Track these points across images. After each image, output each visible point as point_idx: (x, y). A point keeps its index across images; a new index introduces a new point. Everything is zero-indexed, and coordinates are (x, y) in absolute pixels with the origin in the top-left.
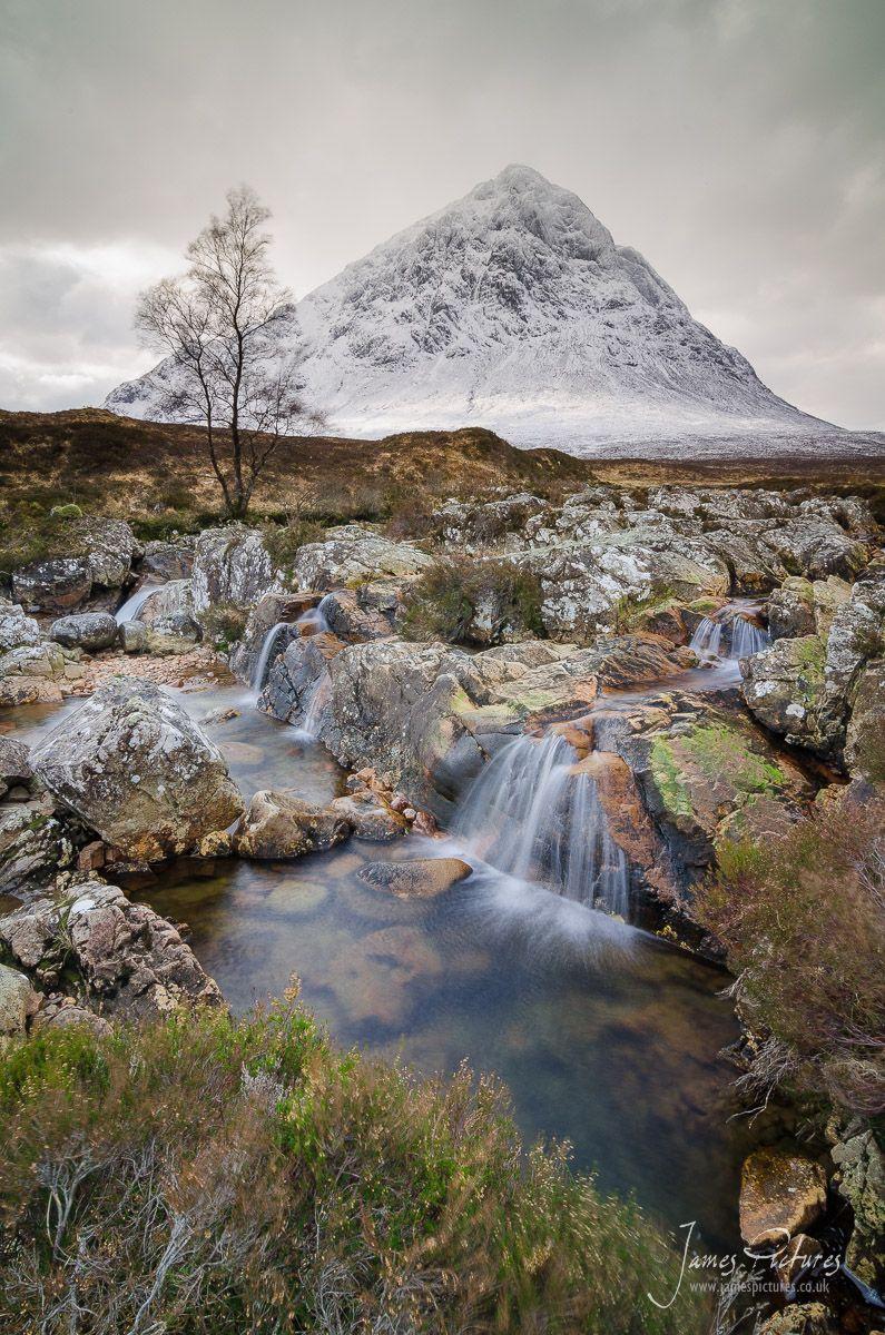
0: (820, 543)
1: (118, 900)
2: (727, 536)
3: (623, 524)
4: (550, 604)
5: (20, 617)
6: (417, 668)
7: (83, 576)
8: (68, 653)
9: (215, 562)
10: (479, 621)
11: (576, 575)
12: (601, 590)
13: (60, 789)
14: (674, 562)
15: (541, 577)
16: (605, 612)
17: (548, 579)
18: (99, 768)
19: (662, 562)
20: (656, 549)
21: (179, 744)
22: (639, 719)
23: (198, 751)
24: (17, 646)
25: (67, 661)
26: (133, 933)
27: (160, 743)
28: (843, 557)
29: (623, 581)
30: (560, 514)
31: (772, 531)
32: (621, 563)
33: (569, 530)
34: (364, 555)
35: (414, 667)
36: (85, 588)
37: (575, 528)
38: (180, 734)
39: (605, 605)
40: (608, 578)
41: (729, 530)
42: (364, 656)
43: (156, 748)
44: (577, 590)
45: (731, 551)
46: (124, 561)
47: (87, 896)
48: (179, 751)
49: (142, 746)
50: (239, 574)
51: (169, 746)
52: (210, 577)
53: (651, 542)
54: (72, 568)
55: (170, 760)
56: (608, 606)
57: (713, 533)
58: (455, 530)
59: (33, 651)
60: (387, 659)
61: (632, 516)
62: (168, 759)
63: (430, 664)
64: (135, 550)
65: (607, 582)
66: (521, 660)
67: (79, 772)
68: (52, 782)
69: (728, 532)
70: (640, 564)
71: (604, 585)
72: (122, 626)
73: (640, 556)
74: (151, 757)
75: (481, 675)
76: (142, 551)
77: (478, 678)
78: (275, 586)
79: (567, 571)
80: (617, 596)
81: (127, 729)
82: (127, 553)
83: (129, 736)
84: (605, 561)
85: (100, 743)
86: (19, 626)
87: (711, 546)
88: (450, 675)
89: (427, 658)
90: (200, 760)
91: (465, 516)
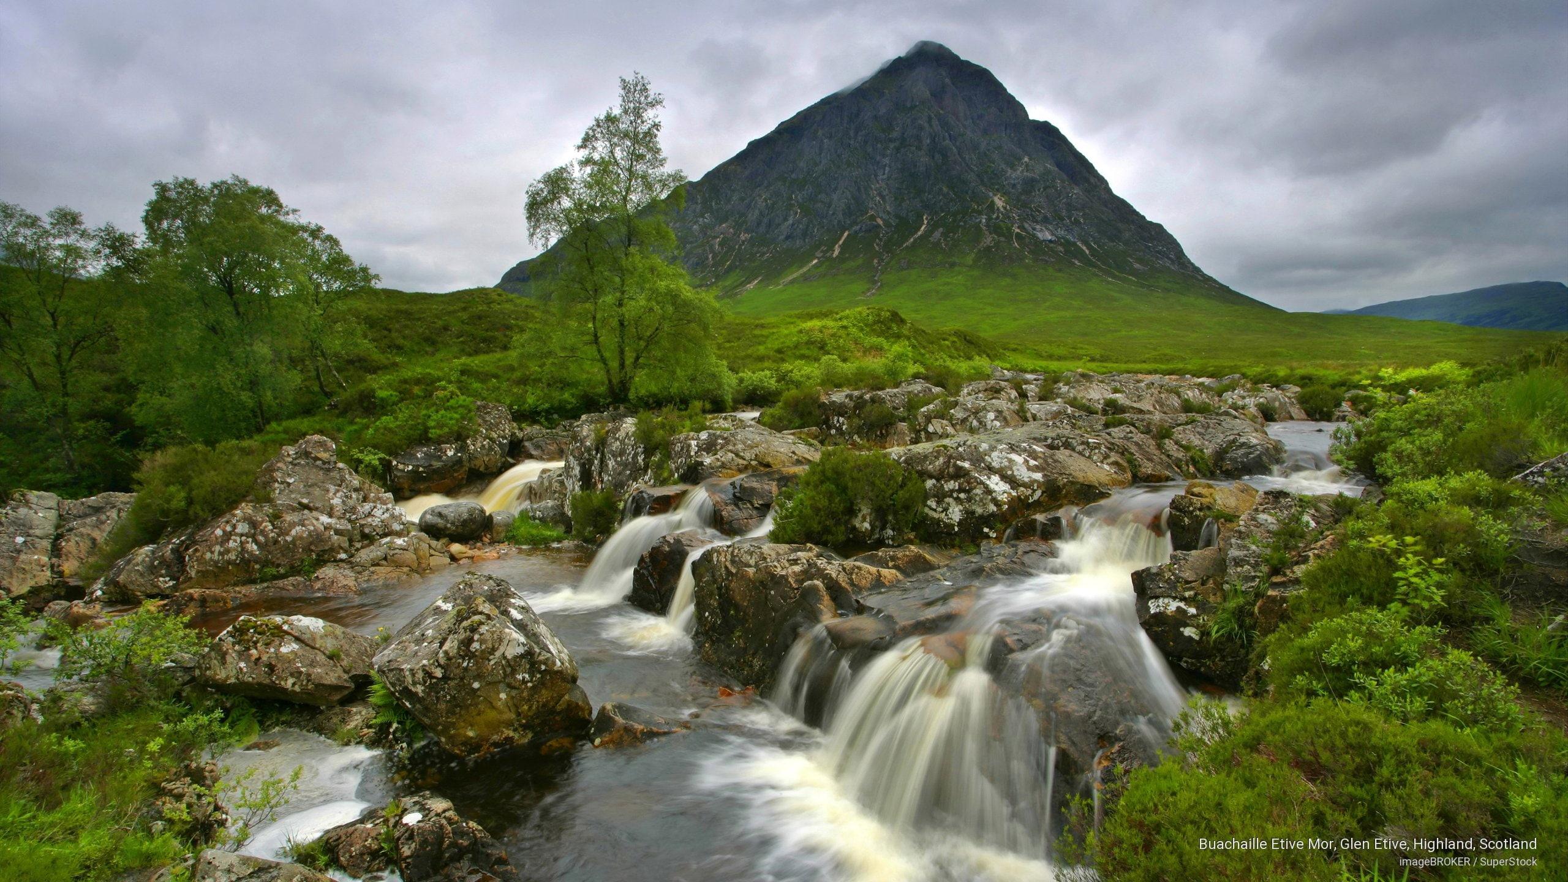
0: (1234, 441)
1: (447, 814)
2: (1131, 432)
3: (1023, 416)
4: (934, 505)
5: (390, 506)
6: (784, 573)
7: (459, 461)
8: (434, 543)
9: (589, 450)
10: (857, 523)
11: (960, 473)
12: (988, 491)
13: (400, 692)
14: (1070, 461)
15: (924, 475)
16: (993, 515)
17: (931, 477)
18: (439, 673)
19: (1056, 461)
20: (1051, 447)
21: (521, 650)
22: (1016, 637)
23: (541, 658)
24: (386, 535)
25: (432, 552)
26: (460, 850)
27: (502, 649)
28: (1259, 456)
29: (1012, 481)
30: (956, 404)
31: (1180, 428)
32: (1010, 461)
33: (964, 421)
34: (740, 446)
35: (779, 571)
36: (461, 474)
37: (970, 419)
38: (522, 639)
39: (992, 508)
40: (996, 478)
41: (1134, 425)
42: (729, 557)
43: (498, 654)
44: (960, 490)
45: (1133, 449)
46: (501, 445)
47: (417, 807)
48: (522, 656)
49: (483, 651)
50: (611, 463)
51: (512, 652)
52: (583, 466)
53: (1046, 439)
54: (450, 453)
55: (512, 665)
56: (995, 509)
57: (1116, 430)
58: (841, 419)
59: (399, 542)
60: (752, 562)
61: (1033, 407)
62: (510, 665)
63: (797, 568)
64: (513, 434)
65: (996, 484)
66: (896, 567)
67: (420, 675)
68: (393, 685)
69: (1132, 428)
70: (1032, 463)
71: (992, 486)
72: (490, 516)
73: (1033, 455)
74: (492, 662)
75: (852, 584)
76: (520, 435)
77: (847, 587)
78: (647, 478)
79: (951, 470)
80: (1004, 498)
81: (468, 633)
82: (504, 438)
83: (469, 641)
84: (996, 459)
85: (441, 647)
86: (387, 515)
87: (1113, 444)
88: (816, 582)
89: (795, 562)
90: (543, 667)
91: (852, 404)
